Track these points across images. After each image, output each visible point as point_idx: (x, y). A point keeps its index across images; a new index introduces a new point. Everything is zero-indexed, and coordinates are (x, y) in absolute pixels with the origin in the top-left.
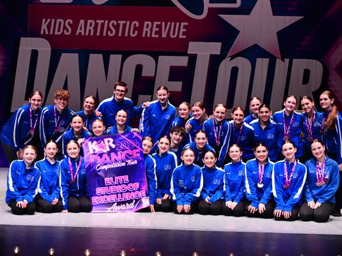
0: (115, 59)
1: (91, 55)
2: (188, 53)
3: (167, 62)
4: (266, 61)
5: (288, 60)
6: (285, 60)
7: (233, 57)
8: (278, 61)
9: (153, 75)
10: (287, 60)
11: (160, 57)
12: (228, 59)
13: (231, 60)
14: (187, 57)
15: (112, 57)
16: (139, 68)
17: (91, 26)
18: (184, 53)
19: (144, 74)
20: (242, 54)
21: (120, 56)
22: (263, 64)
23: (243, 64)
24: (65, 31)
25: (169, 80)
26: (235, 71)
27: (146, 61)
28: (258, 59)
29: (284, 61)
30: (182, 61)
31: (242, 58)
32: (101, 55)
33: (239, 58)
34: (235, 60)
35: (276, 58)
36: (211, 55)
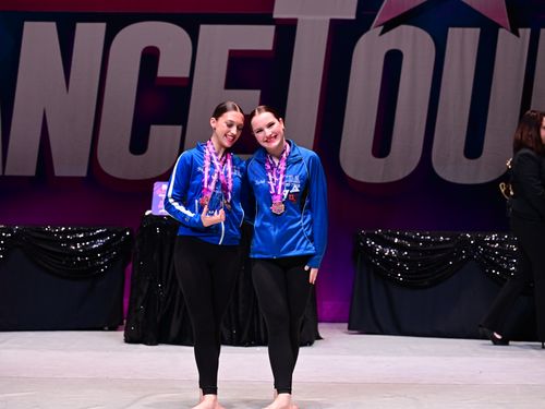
0: (89, 35)
1: (27, 25)
2: (275, 16)
3: (221, 40)
4: (472, 34)
5: (529, 30)
6: (521, 31)
7: (388, 26)
8: (504, 36)
9: (187, 75)
10: (526, 33)
11: (204, 28)
12: (375, 31)
13: (383, 33)
14: (272, 28)
15: (81, 27)
16: (150, 57)
18: (264, 18)
19: (165, 70)
20: (409, 18)
21: (101, 27)
22: (463, 42)
23: (414, 43)
25: (228, 86)
26: (393, 60)
27: (167, 37)
28: (451, 30)
29: (517, 34)
30: (260, 38)
31: (412, 28)
33: (404, 28)
34: (393, 32)
35: (497, 27)
36: (332, 21)
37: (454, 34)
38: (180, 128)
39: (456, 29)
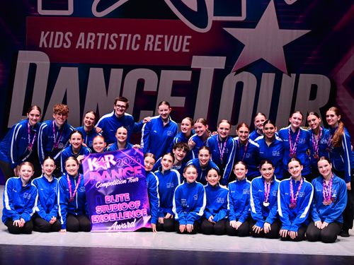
0: (116, 73)
1: (91, 69)
2: (192, 67)
3: (171, 76)
4: (272, 76)
5: (295, 75)
6: (292, 75)
7: (238, 72)
8: (285, 76)
9: (155, 90)
10: (294, 75)
11: (163, 71)
12: (232, 74)
13: (236, 74)
14: (191, 72)
15: (113, 71)
16: (141, 83)
17: (91, 38)
18: (188, 68)
19: (146, 88)
20: (247, 68)
21: (122, 70)
22: (268, 79)
23: (248, 79)
24: (65, 44)
25: (172, 95)
26: (240, 86)
27: (148, 75)
28: (263, 74)
29: (290, 76)
30: (185, 76)
31: (247, 73)
32: (102, 69)
33: (244, 73)
34: (240, 74)
35: (283, 73)
36: (215, 69)
37: (265, 75)
38: (152, 112)
39: (266, 74)
